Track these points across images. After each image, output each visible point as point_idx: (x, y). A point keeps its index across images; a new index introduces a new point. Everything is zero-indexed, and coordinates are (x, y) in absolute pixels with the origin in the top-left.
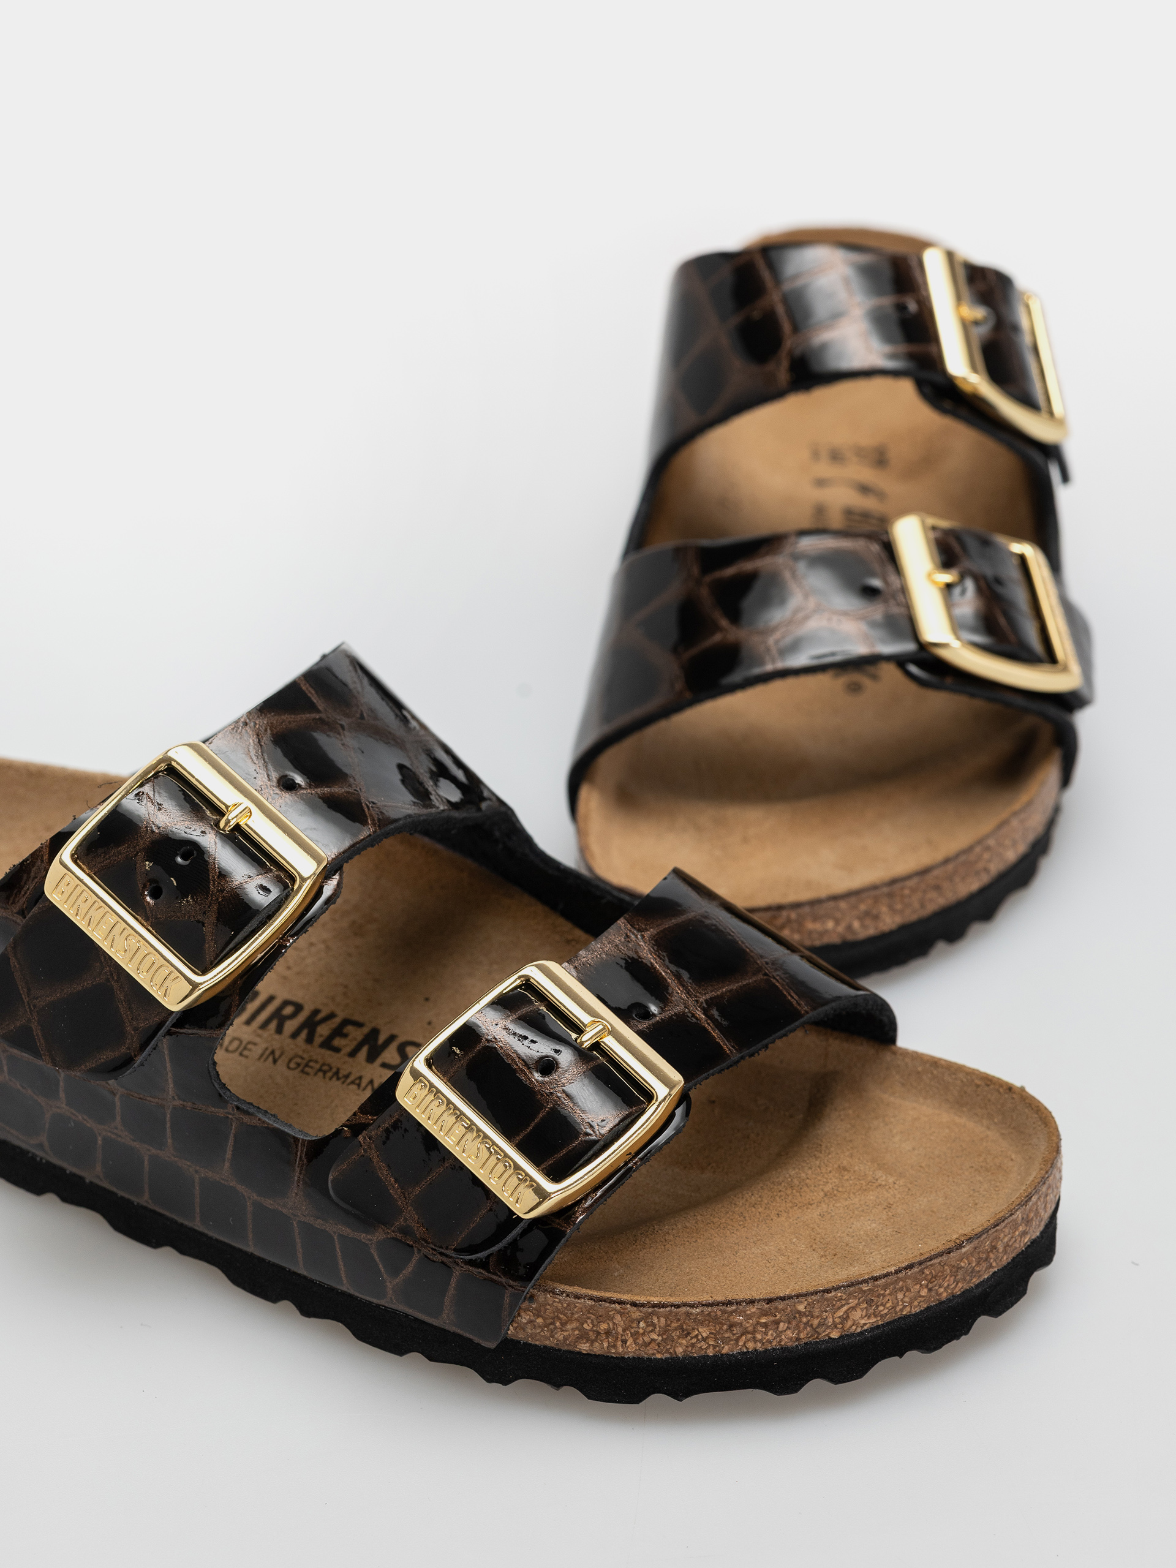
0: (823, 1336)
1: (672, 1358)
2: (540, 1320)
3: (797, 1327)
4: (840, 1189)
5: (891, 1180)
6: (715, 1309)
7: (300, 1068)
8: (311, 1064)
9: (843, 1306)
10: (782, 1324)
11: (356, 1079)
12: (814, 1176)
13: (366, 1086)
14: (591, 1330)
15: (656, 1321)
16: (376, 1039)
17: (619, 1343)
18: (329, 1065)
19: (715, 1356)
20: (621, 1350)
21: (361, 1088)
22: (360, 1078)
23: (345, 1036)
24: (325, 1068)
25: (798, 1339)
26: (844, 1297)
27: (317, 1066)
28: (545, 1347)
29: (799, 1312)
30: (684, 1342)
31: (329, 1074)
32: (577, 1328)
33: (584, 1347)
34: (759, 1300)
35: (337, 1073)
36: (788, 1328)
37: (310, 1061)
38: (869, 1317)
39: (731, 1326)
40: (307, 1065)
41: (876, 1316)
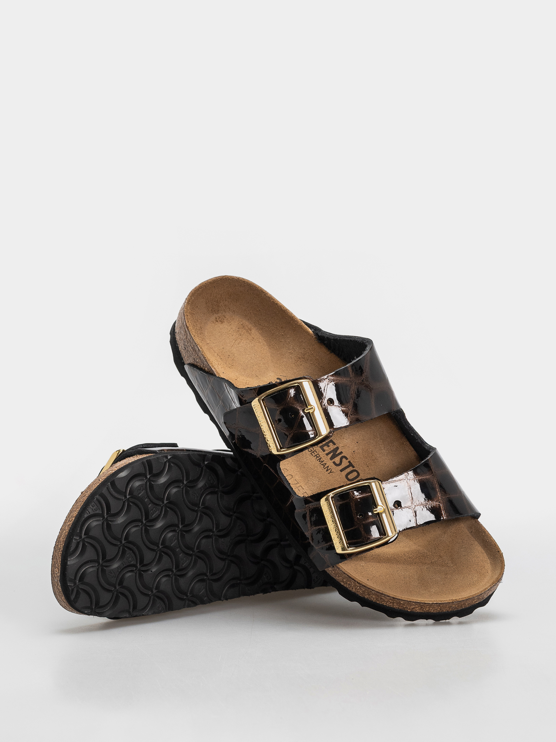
0: (406, 609)
1: (363, 598)
2: (333, 572)
3: (399, 606)
4: (436, 563)
5: (452, 565)
6: (378, 594)
7: (311, 452)
8: (315, 452)
9: (413, 606)
10: (395, 604)
11: (324, 464)
12: (431, 555)
13: (326, 468)
14: (345, 582)
15: (362, 589)
16: (336, 452)
17: (351, 588)
18: (319, 455)
19: (375, 602)
20: (351, 589)
21: (324, 468)
22: (326, 464)
23: (329, 446)
24: (318, 456)
25: (398, 608)
26: (415, 604)
27: (316, 454)
28: (333, 577)
29: (401, 603)
30: (368, 596)
31: (318, 458)
32: (342, 579)
33: (342, 584)
34: (391, 597)
35: (320, 459)
36: (396, 605)
37: (315, 451)
38: (420, 610)
39: (381, 598)
40: (313, 452)
41: (422, 610)
